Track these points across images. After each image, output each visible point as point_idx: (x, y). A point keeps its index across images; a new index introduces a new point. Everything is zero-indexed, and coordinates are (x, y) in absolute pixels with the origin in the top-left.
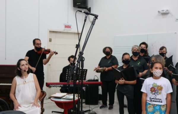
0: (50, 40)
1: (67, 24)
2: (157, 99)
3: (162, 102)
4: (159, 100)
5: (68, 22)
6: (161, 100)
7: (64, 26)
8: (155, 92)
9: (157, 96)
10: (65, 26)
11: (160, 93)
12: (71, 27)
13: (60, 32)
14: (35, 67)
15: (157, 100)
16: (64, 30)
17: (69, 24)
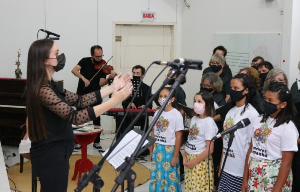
0: (119, 39)
1: (147, 12)
2: (160, 137)
3: (166, 142)
4: (162, 139)
5: (149, 8)
6: (165, 138)
7: (142, 16)
8: (160, 127)
9: (161, 133)
10: (144, 15)
11: (165, 130)
12: (155, 17)
13: (137, 25)
14: (89, 80)
15: (160, 139)
16: (142, 22)
17: (151, 11)
